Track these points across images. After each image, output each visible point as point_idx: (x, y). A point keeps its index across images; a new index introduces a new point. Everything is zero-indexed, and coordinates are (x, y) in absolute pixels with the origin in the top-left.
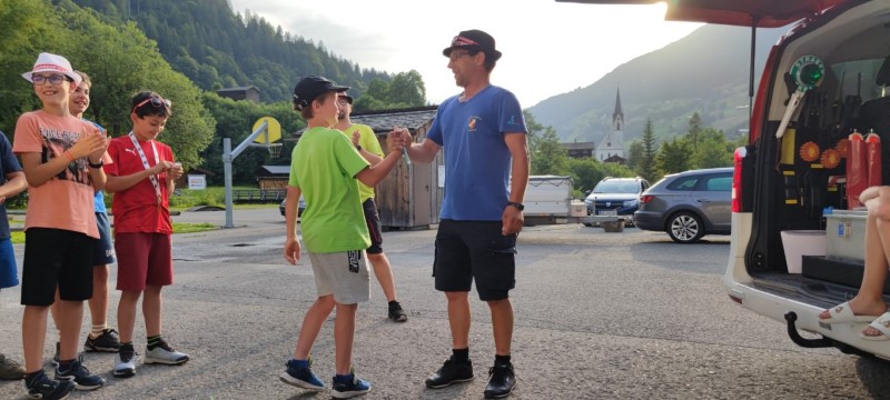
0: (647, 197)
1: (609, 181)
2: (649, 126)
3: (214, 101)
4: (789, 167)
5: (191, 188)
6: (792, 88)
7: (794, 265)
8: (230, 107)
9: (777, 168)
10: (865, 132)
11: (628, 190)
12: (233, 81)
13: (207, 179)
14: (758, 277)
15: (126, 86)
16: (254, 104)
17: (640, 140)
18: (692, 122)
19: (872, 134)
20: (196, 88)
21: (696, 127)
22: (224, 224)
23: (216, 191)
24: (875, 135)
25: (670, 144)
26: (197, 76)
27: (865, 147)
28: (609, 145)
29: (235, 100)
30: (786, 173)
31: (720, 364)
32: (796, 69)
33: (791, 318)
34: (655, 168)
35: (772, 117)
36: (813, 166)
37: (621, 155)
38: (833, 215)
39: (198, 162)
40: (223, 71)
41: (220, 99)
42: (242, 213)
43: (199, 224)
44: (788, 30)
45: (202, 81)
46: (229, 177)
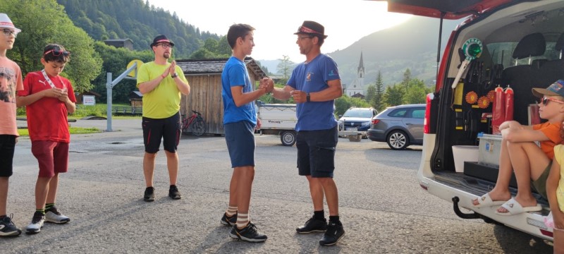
0: (376, 120)
1: (354, 110)
2: (379, 76)
3: (102, 47)
4: (458, 107)
5: (85, 104)
6: (463, 58)
7: (459, 168)
8: (113, 52)
9: (452, 107)
10: (504, 86)
11: (365, 115)
12: (116, 35)
13: (96, 98)
14: (439, 174)
15: (43, 35)
16: (129, 51)
17: (373, 84)
18: (405, 75)
19: (509, 88)
20: (90, 38)
21: (408, 77)
22: (106, 129)
23: (101, 106)
24: (511, 89)
25: (392, 87)
26: (92, 30)
27: (504, 96)
28: (355, 86)
29: (117, 48)
30: (457, 110)
31: (413, 227)
32: (465, 46)
33: (456, 200)
34: (381, 102)
35: (450, 76)
36: (473, 106)
37: (362, 93)
38: (483, 137)
39: (90, 87)
40: (109, 28)
41: (106, 46)
42: (118, 122)
43: (89, 128)
44: (462, 21)
45: (95, 34)
46: (110, 98)
